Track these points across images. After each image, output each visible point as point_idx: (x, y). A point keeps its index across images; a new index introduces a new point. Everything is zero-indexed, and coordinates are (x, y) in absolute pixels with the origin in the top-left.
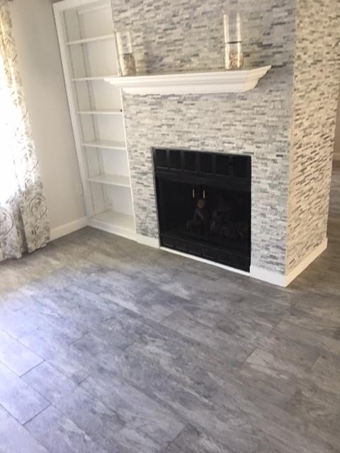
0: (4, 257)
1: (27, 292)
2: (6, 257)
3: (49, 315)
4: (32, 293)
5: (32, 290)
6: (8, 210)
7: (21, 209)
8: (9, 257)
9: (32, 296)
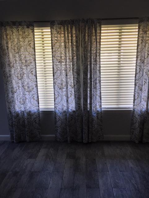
0: (130, 140)
1: (131, 164)
2: (131, 140)
3: (133, 184)
4: (132, 166)
5: (133, 164)
6: (138, 119)
7: (145, 121)
8: (133, 140)
9: (131, 167)
